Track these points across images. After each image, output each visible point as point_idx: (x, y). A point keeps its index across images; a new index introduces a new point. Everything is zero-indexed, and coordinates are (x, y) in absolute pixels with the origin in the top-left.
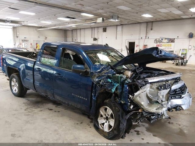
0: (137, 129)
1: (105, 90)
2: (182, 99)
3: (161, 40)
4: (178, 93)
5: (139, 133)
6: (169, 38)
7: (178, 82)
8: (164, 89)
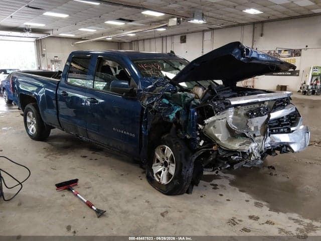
0: (215, 182)
1: (161, 118)
2: (290, 134)
3: (277, 52)
4: (285, 125)
5: (217, 187)
6: (292, 50)
7: (284, 106)
8: (257, 116)
